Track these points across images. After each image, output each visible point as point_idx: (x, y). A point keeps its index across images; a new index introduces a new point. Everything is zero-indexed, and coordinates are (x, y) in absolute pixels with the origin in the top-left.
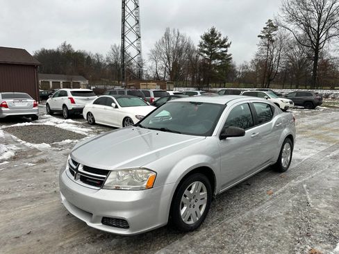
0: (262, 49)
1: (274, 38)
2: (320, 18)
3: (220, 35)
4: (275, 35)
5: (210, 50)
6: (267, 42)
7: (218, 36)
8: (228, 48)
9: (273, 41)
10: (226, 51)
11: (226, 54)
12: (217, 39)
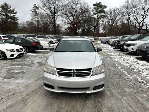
0: (33, 17)
1: (38, 13)
2: (55, 7)
3: (10, 7)
4: (38, 11)
5: (6, 14)
6: (35, 14)
7: (9, 7)
8: (16, 14)
9: (37, 14)
10: (15, 16)
11: (15, 17)
12: (9, 8)
